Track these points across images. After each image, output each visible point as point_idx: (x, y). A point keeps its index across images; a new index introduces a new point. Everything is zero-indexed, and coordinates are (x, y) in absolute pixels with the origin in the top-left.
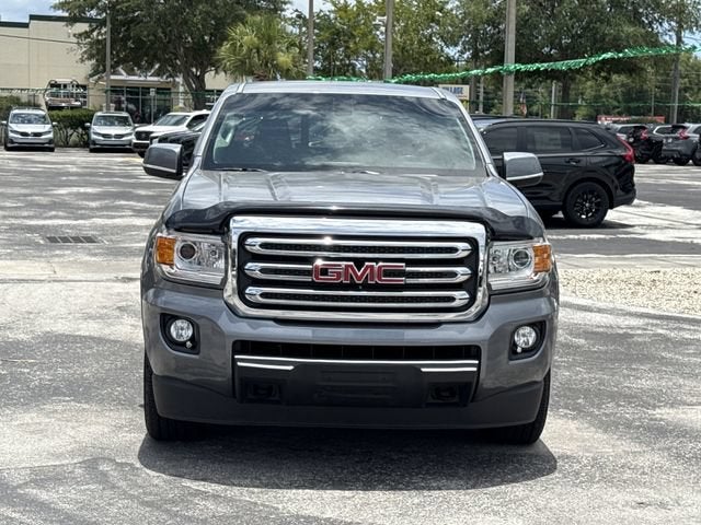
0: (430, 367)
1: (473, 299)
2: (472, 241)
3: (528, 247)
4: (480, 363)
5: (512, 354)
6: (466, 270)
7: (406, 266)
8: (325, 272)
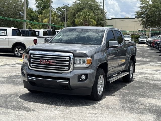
0: (59, 81)
1: (69, 69)
2: (70, 57)
3: (85, 59)
4: (70, 81)
5: (79, 80)
6: (68, 63)
7: (56, 61)
8: (42, 62)
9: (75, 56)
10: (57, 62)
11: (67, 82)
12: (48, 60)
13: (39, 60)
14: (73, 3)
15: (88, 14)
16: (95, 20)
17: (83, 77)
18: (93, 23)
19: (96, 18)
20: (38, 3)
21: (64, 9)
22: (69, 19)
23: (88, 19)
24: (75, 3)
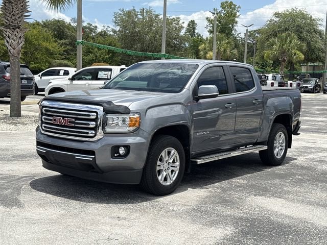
1: (96, 135)
2: (96, 113)
3: (127, 117)
4: (95, 157)
5: (113, 156)
6: (94, 123)
7: (75, 120)
8: (55, 120)
9: (107, 112)
10: (77, 121)
11: (90, 158)
12: (63, 117)
13: (52, 118)
14: (267, 21)
15: (288, 40)
16: (301, 51)
17: (122, 151)
18: (297, 58)
19: (304, 48)
20: (211, 25)
21: (259, 34)
22: (258, 51)
23: (289, 50)
24: (270, 21)
